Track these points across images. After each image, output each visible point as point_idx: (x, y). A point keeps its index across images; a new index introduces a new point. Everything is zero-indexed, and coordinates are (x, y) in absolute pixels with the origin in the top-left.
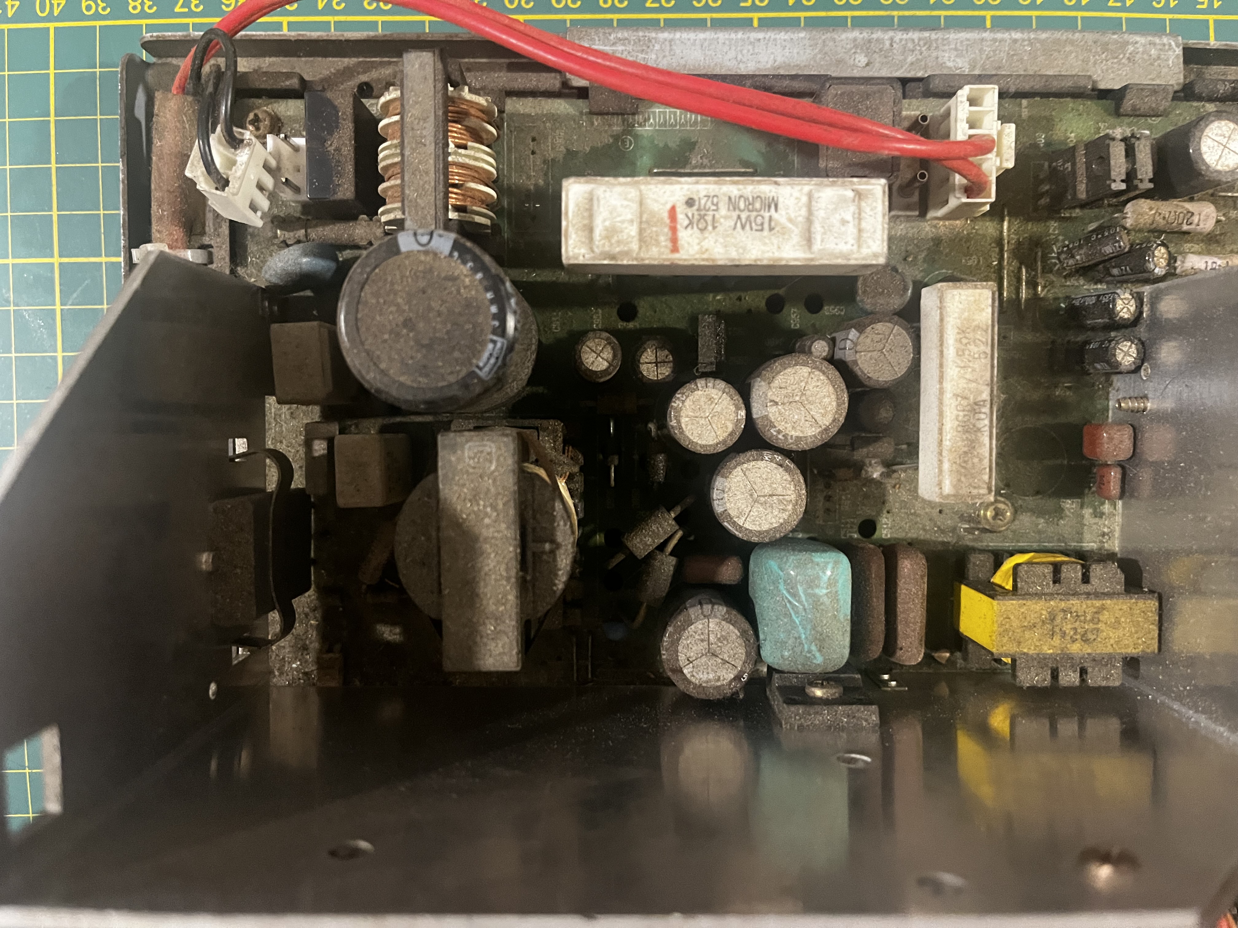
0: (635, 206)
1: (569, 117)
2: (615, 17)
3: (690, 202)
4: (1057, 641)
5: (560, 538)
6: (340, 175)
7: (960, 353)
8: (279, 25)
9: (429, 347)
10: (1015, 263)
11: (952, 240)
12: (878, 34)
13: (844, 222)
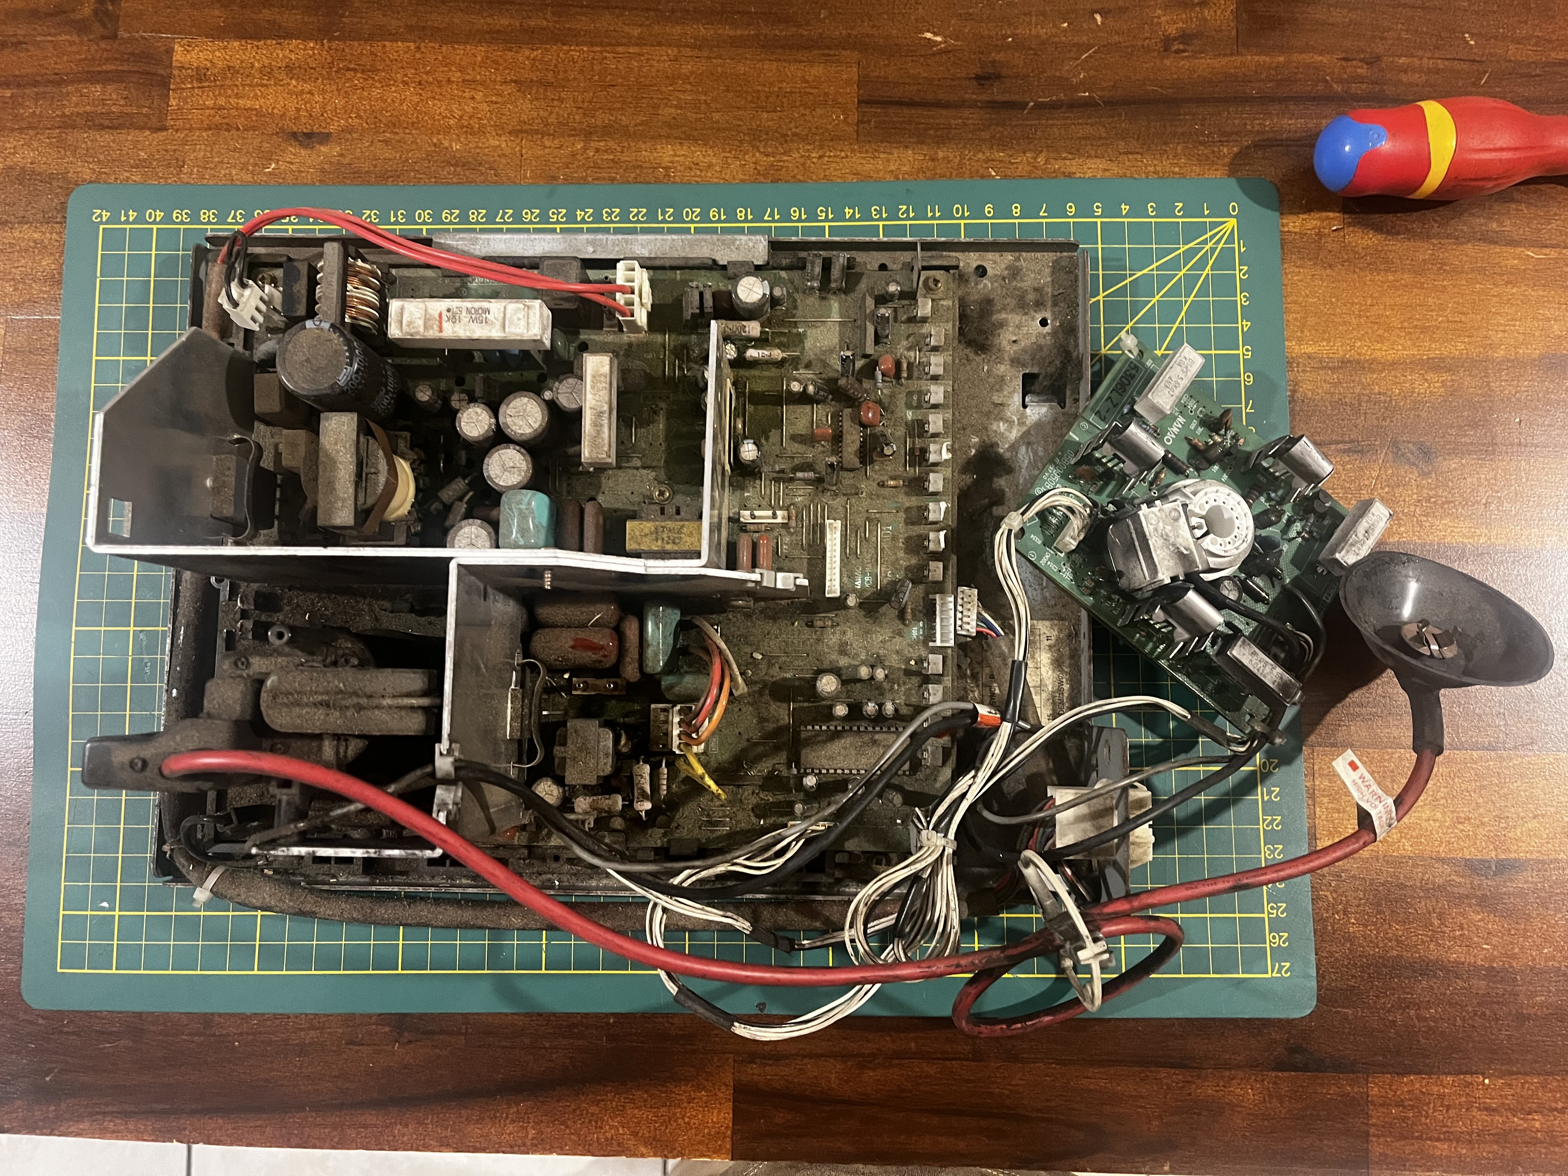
0: (423, 312)
1: (432, 278)
2: (478, 227)
3: (448, 310)
4: (659, 543)
5: (381, 468)
6: (299, 303)
7: (593, 387)
8: (287, 231)
9: (317, 371)
10: (673, 357)
11: (638, 345)
12: (600, 236)
13: (519, 319)
